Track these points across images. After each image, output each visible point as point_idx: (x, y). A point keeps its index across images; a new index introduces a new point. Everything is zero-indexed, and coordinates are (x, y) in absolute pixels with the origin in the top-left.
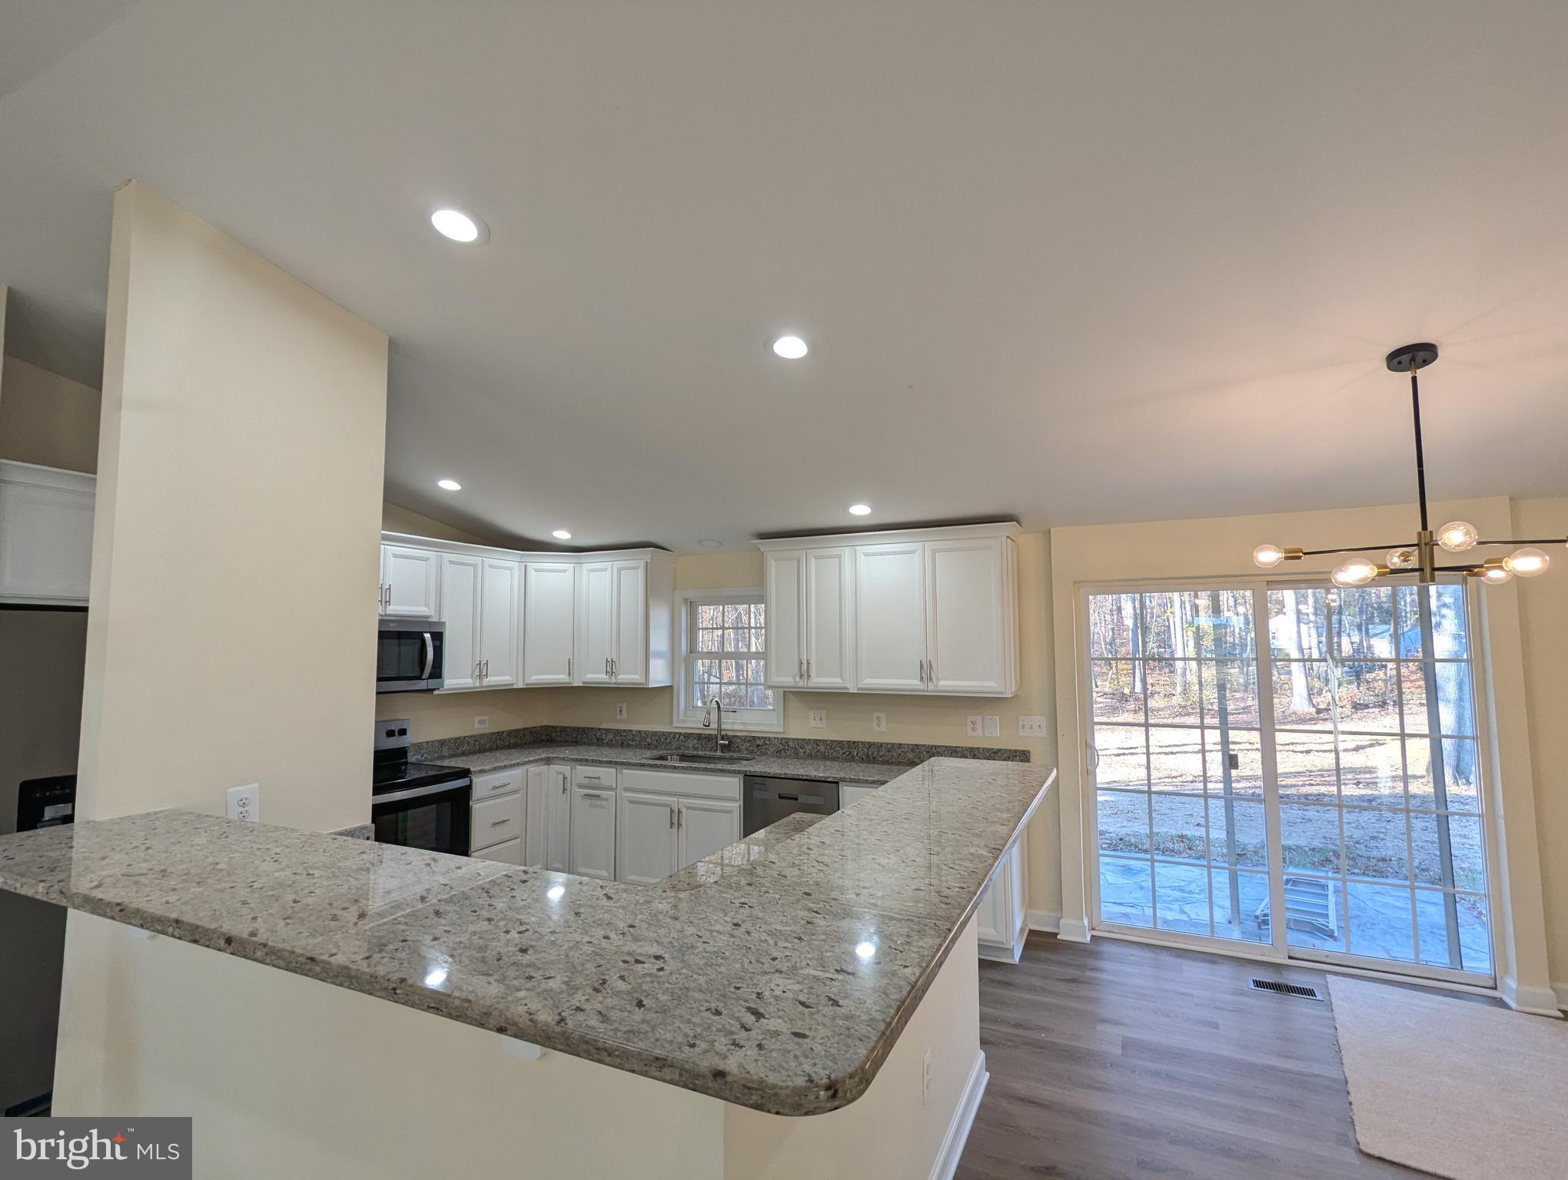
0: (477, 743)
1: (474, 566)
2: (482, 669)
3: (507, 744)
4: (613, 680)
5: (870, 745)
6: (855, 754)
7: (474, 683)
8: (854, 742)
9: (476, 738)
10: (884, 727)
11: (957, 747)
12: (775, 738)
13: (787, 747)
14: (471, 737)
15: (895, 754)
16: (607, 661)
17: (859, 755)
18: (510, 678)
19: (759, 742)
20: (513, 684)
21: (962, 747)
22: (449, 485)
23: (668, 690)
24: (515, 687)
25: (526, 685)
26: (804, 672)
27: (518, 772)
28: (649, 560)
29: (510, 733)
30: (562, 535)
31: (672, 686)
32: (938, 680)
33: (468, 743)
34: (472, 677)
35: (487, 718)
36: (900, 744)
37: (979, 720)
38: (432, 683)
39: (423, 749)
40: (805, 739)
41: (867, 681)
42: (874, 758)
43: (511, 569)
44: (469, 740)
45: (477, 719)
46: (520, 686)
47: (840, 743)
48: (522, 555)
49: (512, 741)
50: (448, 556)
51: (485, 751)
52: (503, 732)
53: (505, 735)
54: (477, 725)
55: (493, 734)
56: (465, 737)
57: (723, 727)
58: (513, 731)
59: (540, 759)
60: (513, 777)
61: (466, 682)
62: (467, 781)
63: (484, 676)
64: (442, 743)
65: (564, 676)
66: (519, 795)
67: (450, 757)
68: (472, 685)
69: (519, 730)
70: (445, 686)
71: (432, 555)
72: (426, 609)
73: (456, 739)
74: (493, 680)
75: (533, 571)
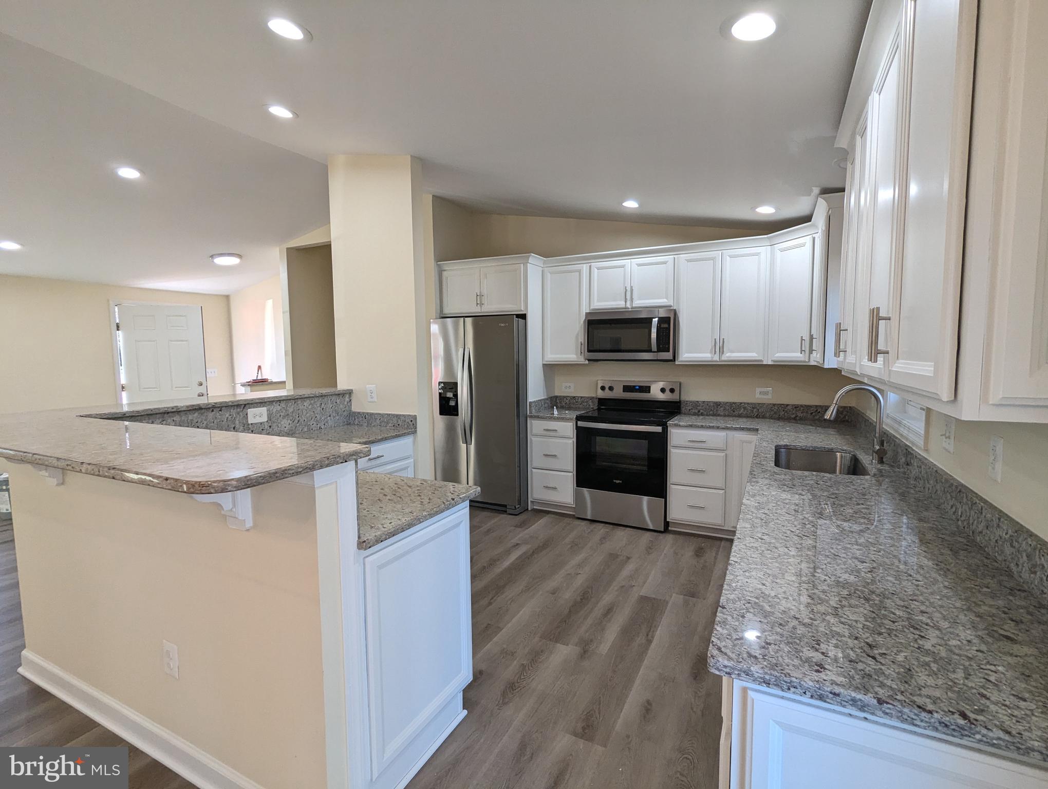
0: (755, 410)
1: (713, 259)
2: (719, 347)
3: (794, 416)
7: (712, 358)
9: (754, 406)
14: (748, 404)
18: (756, 355)
20: (761, 361)
22: (631, 204)
24: (765, 363)
25: (775, 361)
27: (722, 434)
29: (796, 407)
30: (766, 211)
33: (745, 408)
34: (711, 352)
38: (662, 355)
43: (759, 254)
44: (746, 406)
45: (758, 390)
46: (770, 363)
48: (767, 238)
49: (799, 414)
50: (683, 257)
51: (764, 417)
52: (788, 405)
53: (788, 407)
54: (758, 396)
55: (774, 405)
56: (741, 403)
58: (802, 406)
59: (747, 428)
60: (714, 437)
61: (705, 355)
62: (659, 429)
63: (722, 351)
64: (718, 404)
65: (799, 354)
66: (723, 454)
67: (725, 416)
68: (710, 359)
69: (810, 406)
70: (680, 359)
71: (669, 258)
72: (665, 300)
73: (732, 404)
74: (731, 355)
75: (779, 252)
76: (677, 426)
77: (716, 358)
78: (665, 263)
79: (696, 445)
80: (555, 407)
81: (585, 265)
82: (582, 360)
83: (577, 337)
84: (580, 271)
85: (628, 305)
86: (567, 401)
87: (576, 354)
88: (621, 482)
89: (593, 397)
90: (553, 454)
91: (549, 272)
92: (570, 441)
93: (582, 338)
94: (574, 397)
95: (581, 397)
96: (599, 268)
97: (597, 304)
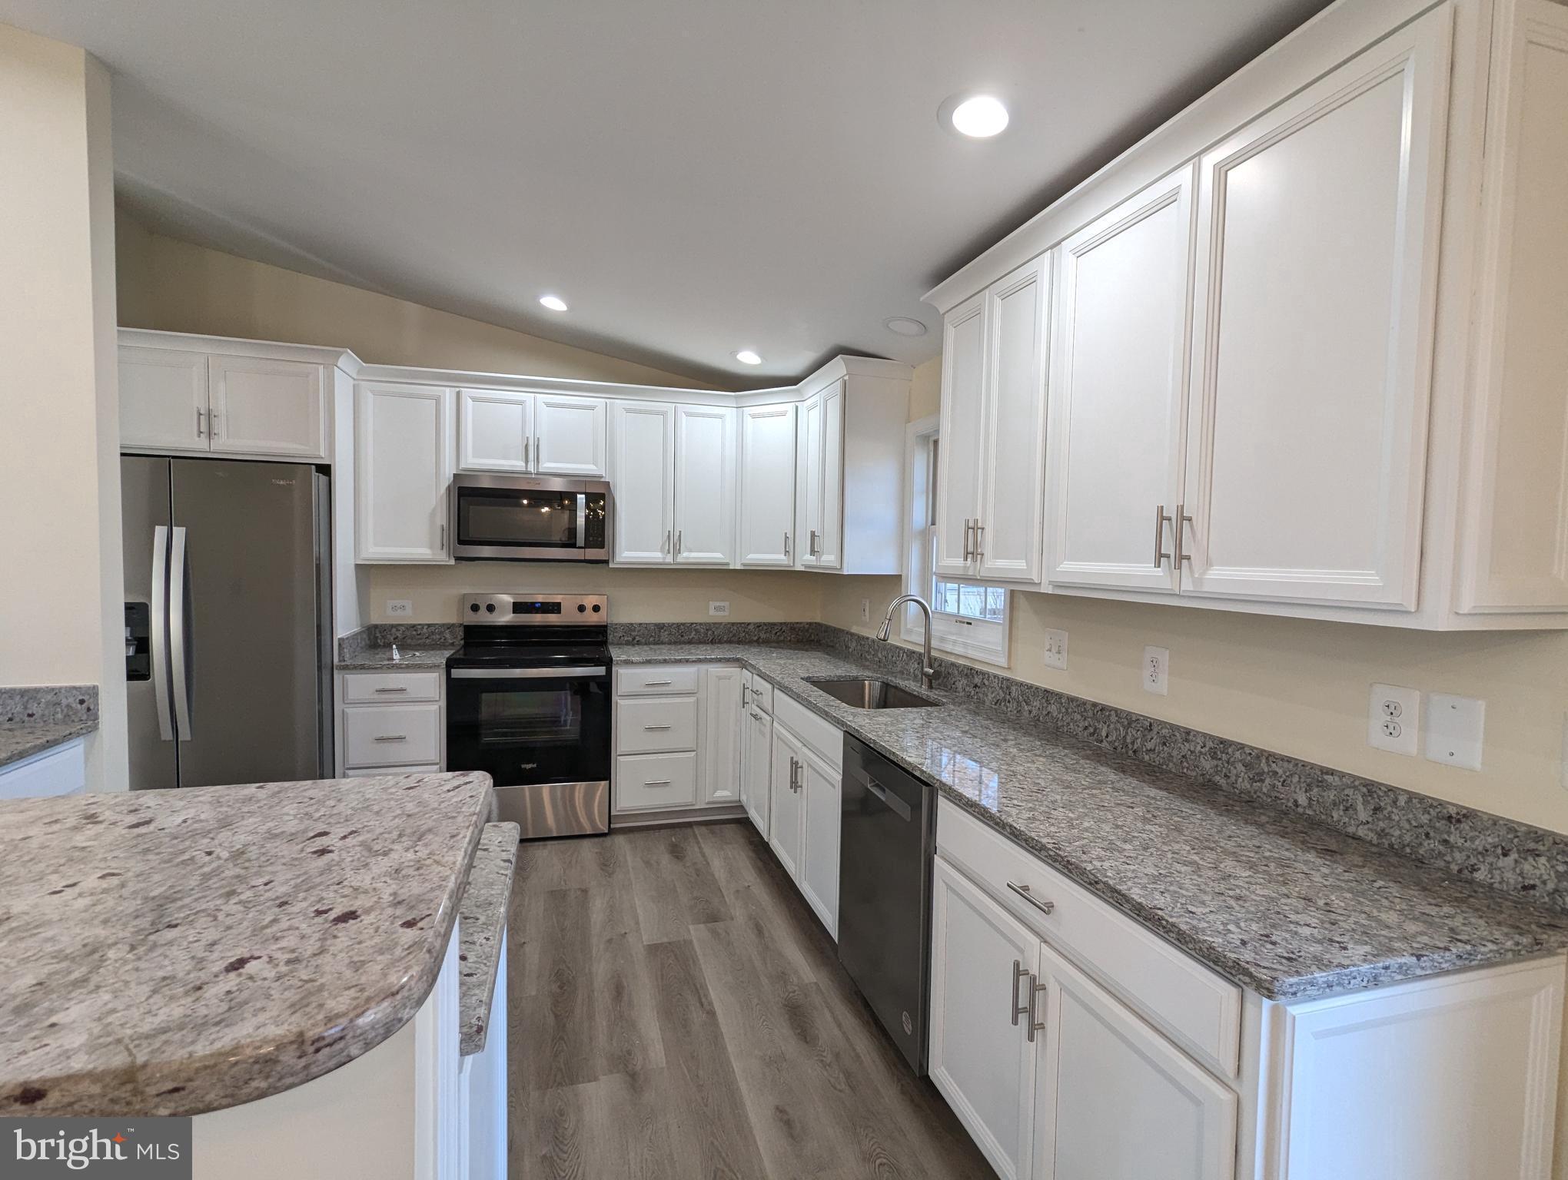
0: (710, 632)
1: (664, 414)
2: (674, 543)
3: (756, 638)
5: (1130, 720)
6: (1104, 734)
7: (664, 558)
8: (1103, 708)
9: (709, 627)
10: (1163, 685)
14: (701, 624)
16: (812, 536)
17: (1109, 739)
18: (722, 556)
19: (976, 680)
20: (728, 564)
22: (553, 304)
24: (731, 567)
25: (744, 565)
27: (690, 670)
28: (846, 378)
29: (759, 626)
30: (749, 360)
32: (1208, 563)
33: (696, 630)
34: (662, 551)
35: (726, 604)
37: (1410, 702)
38: (592, 553)
39: (634, 631)
41: (1068, 566)
42: (1135, 752)
43: (721, 417)
44: (698, 627)
45: (712, 605)
46: (738, 567)
47: (1081, 704)
48: (736, 397)
49: (763, 636)
50: (620, 404)
51: (720, 642)
52: (749, 624)
53: (750, 627)
54: (712, 612)
55: (733, 624)
56: (691, 624)
58: (765, 624)
59: (725, 659)
60: (680, 675)
61: (654, 556)
62: (601, 671)
63: (677, 551)
64: (660, 627)
65: (782, 557)
66: (692, 699)
68: (661, 561)
69: (774, 624)
70: (618, 559)
71: (598, 402)
72: (594, 467)
73: (679, 625)
74: (690, 556)
75: (749, 418)
76: (628, 663)
77: (669, 559)
78: (592, 408)
79: (656, 690)
80: (394, 646)
81: (448, 390)
82: (443, 558)
83: (433, 514)
84: (438, 400)
85: (531, 468)
86: (399, 634)
87: (431, 547)
88: (535, 765)
89: (453, 625)
90: (397, 735)
91: (372, 391)
92: (434, 707)
93: (442, 518)
94: (414, 626)
95: (429, 625)
96: (474, 399)
97: (472, 461)
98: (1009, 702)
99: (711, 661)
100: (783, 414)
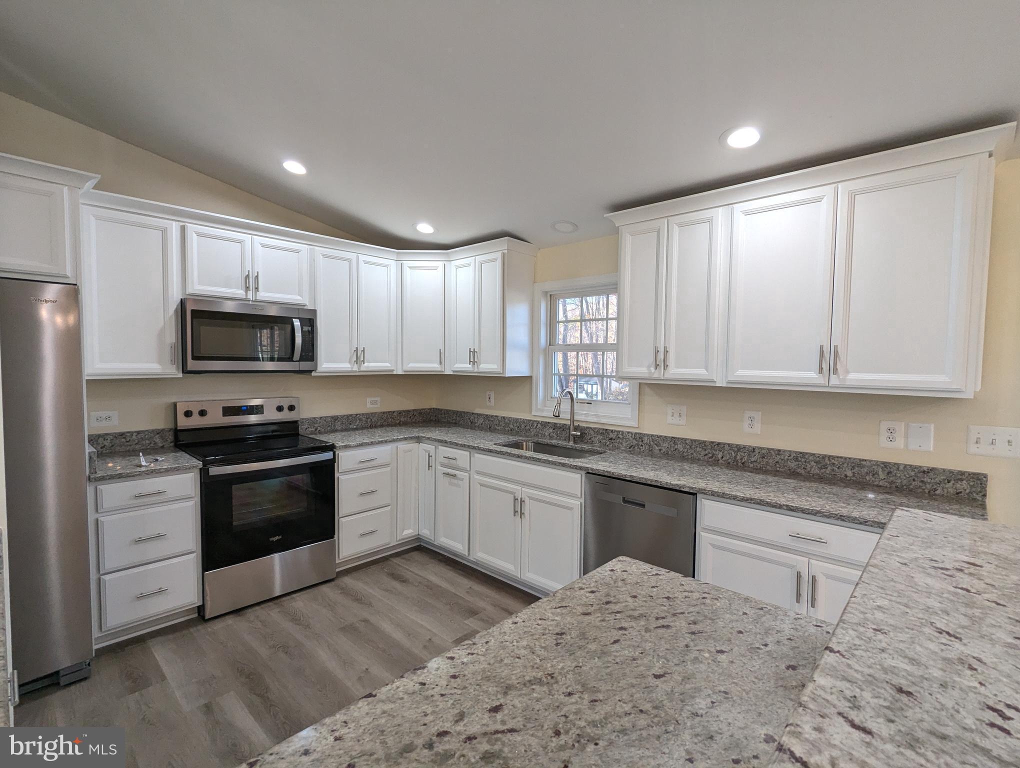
0: (369, 420)
1: (350, 261)
2: (358, 356)
3: (398, 422)
4: (476, 370)
5: (739, 448)
6: (720, 456)
7: (352, 368)
8: (719, 444)
9: (368, 416)
10: (758, 428)
11: (863, 460)
12: (629, 433)
13: (640, 443)
14: (363, 414)
15: (771, 461)
16: (470, 351)
17: (724, 458)
18: (389, 365)
19: (611, 435)
20: (392, 371)
21: (870, 461)
22: (294, 167)
23: (526, 381)
24: (395, 373)
25: (405, 371)
26: (661, 360)
27: (386, 449)
28: (506, 251)
29: (400, 413)
31: (531, 377)
32: (848, 372)
33: (360, 419)
34: (350, 362)
35: (378, 399)
36: (779, 451)
37: (900, 427)
38: (305, 366)
39: (317, 423)
40: (661, 436)
41: (740, 372)
42: (743, 463)
43: (387, 266)
44: (361, 417)
45: (369, 400)
46: (400, 372)
47: (702, 444)
48: (398, 253)
49: (402, 419)
50: (319, 250)
51: (376, 427)
52: (394, 412)
53: (395, 414)
54: (369, 405)
55: (384, 413)
56: (357, 415)
57: (576, 418)
58: (404, 411)
59: (409, 437)
60: (381, 452)
61: (344, 366)
62: (328, 455)
63: (358, 361)
64: (335, 418)
65: (437, 365)
67: (342, 431)
68: (350, 369)
69: (409, 411)
70: (320, 369)
71: (303, 247)
72: (299, 298)
73: (348, 416)
74: (371, 365)
75: (408, 269)
76: (347, 447)
77: (355, 368)
78: (298, 252)
79: (367, 465)
80: (141, 454)
81: (174, 223)
82: (174, 372)
83: (161, 334)
84: (164, 231)
85: (250, 296)
86: (106, 443)
87: (160, 362)
88: (280, 537)
89: (163, 430)
91: (94, 216)
92: (191, 503)
93: (171, 337)
94: (122, 435)
95: (138, 433)
96: (199, 235)
97: (199, 286)
98: (642, 446)
99: (401, 440)
100: (436, 268)
